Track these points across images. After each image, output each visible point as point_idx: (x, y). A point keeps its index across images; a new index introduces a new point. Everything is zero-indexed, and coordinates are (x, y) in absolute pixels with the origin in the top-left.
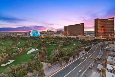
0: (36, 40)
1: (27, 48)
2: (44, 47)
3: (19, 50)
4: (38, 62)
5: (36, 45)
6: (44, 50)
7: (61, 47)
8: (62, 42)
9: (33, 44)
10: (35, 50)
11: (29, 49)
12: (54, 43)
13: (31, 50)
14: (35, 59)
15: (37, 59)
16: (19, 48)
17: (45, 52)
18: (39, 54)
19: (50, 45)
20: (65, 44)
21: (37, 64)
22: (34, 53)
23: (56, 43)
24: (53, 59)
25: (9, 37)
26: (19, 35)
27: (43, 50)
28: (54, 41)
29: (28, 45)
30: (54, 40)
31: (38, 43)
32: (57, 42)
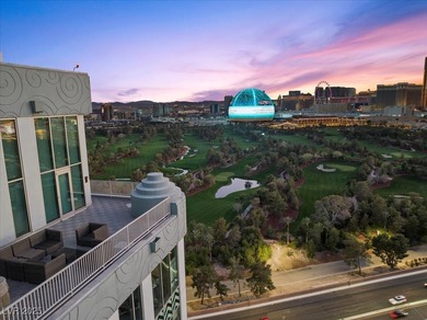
0: (254, 139)
1: (215, 172)
2: (288, 176)
3: (188, 180)
4: (252, 235)
5: (252, 165)
6: (286, 191)
7: (381, 182)
8: (398, 155)
9: (238, 157)
10: (248, 185)
11: (222, 177)
12: (341, 160)
13: (228, 183)
14: (240, 223)
15: (249, 223)
16: (186, 172)
17: (289, 201)
18: (261, 205)
19: (320, 167)
20: (413, 170)
21: (245, 241)
22: (241, 198)
23: (355, 158)
24: (318, 236)
25: (154, 123)
26: (184, 116)
27: (279, 187)
28: (343, 149)
29: (218, 162)
30: (350, 143)
31: (259, 157)
32: (364, 153)
